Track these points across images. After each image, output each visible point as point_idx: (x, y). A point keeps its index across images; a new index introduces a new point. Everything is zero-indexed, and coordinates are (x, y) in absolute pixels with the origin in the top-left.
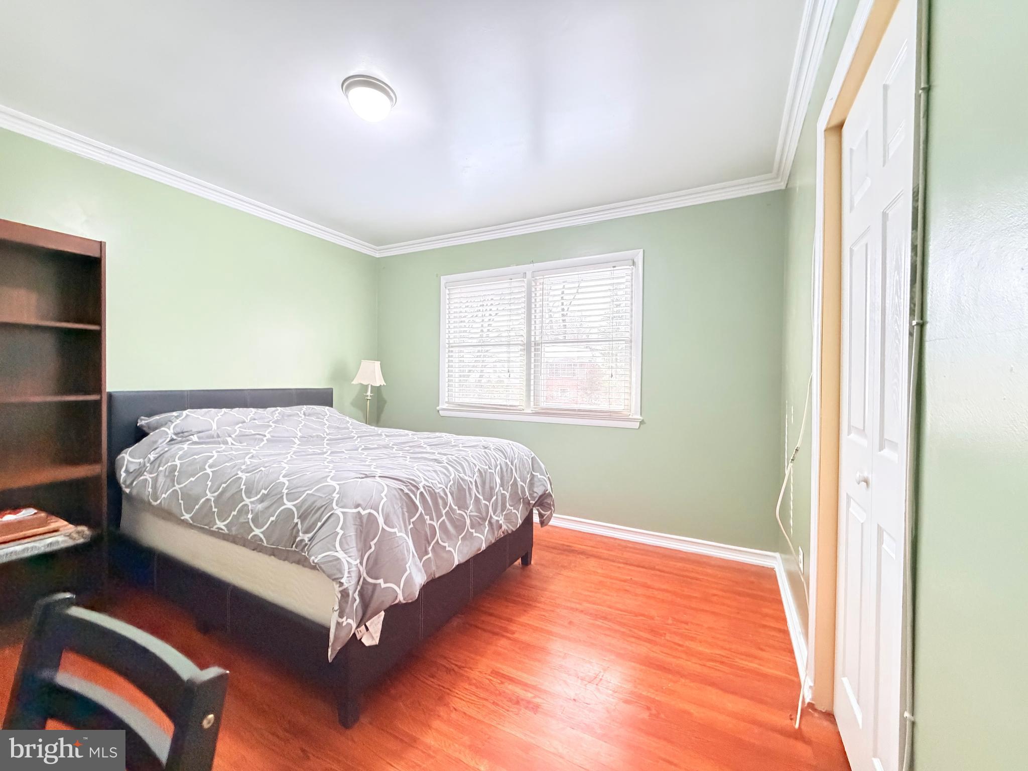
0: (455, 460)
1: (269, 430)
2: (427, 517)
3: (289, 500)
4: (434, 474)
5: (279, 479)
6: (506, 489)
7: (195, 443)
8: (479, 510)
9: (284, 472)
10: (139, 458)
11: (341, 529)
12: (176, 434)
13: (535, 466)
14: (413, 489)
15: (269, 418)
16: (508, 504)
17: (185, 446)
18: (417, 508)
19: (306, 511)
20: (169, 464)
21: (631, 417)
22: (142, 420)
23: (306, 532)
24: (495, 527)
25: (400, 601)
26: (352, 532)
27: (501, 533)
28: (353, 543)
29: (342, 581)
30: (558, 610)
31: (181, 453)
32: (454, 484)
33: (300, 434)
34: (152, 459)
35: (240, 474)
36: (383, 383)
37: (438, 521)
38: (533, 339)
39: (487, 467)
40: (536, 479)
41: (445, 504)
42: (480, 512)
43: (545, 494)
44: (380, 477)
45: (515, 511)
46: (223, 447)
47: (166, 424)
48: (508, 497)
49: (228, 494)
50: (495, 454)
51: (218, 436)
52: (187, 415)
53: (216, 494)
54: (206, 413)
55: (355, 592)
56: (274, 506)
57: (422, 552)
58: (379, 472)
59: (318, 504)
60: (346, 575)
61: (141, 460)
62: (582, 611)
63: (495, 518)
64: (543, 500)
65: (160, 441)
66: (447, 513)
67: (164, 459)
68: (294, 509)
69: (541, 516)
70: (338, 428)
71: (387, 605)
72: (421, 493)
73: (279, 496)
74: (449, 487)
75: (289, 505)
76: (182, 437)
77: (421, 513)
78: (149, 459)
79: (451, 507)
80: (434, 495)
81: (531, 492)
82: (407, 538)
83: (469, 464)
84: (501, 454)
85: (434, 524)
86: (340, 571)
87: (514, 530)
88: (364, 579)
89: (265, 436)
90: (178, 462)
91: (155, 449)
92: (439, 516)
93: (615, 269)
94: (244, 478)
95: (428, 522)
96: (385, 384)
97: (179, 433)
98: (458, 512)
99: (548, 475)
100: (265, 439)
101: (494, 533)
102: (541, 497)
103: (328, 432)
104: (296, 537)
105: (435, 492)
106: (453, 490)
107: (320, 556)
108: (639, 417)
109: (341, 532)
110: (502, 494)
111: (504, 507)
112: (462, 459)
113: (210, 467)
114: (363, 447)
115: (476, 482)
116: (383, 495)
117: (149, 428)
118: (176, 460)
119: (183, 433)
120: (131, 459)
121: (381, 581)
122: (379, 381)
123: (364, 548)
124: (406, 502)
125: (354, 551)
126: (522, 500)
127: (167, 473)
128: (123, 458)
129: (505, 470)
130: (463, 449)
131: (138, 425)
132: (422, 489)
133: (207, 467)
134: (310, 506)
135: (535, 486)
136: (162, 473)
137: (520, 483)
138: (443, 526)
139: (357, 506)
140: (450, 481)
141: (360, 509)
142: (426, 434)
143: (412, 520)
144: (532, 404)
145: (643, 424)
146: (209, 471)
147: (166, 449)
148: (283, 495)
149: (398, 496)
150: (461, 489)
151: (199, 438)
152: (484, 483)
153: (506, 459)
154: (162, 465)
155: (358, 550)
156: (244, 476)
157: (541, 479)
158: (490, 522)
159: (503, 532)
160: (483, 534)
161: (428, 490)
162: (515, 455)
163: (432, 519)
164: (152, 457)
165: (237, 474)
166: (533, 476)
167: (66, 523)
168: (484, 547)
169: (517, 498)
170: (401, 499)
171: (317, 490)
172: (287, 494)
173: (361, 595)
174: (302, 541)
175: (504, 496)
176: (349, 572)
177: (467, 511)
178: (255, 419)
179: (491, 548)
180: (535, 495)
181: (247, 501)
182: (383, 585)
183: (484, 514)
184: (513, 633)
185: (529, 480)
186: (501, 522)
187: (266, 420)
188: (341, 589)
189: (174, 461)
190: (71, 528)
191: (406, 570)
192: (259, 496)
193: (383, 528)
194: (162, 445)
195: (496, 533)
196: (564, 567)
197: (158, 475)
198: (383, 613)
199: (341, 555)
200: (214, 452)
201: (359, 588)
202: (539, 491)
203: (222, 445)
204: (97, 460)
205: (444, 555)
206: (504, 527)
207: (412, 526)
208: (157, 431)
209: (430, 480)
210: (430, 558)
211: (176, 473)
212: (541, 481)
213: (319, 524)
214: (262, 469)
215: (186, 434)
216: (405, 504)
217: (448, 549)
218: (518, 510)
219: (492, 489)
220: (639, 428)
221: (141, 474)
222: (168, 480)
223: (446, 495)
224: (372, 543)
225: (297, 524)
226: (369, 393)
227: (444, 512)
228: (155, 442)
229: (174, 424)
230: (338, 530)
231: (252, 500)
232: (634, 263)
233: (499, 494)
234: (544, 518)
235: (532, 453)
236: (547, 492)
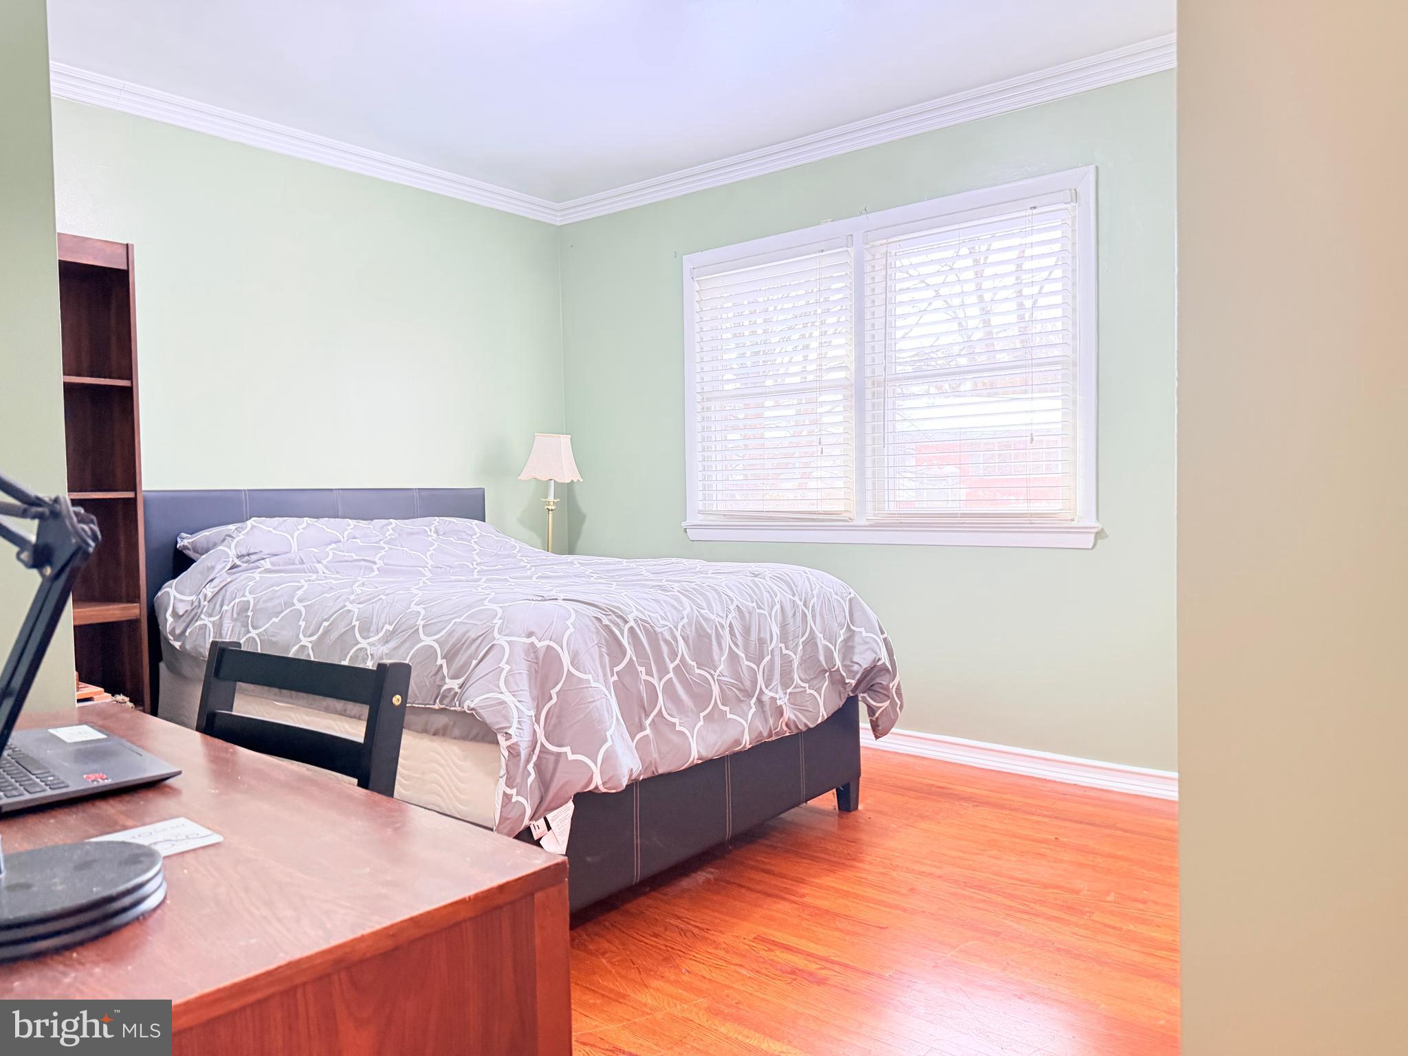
0: (694, 589)
1: (380, 555)
2: (642, 669)
3: (427, 635)
4: (655, 605)
5: (410, 608)
6: (791, 647)
7: (268, 571)
8: (737, 675)
9: (417, 599)
10: (191, 595)
11: (507, 663)
12: (239, 557)
13: (856, 615)
14: (618, 620)
15: (378, 536)
16: (796, 676)
17: (257, 575)
18: (623, 652)
19: (454, 645)
20: (237, 600)
21: (1074, 524)
22: (183, 538)
23: (455, 677)
24: (767, 707)
25: (597, 788)
26: (522, 668)
27: (785, 728)
28: (524, 683)
29: (509, 731)
30: (894, 874)
31: (251, 583)
32: (690, 624)
33: (430, 563)
34: (210, 595)
35: (349, 606)
36: (576, 477)
37: (660, 680)
38: (868, 373)
39: (754, 604)
40: (857, 639)
41: (673, 654)
42: (739, 679)
43: (872, 668)
44: (563, 600)
45: (812, 692)
46: (314, 576)
47: (224, 540)
48: (796, 664)
49: (334, 636)
50: (773, 585)
51: (302, 562)
52: (253, 527)
53: (314, 638)
54: (280, 524)
55: (528, 761)
56: (407, 645)
57: (634, 727)
58: (562, 596)
59: (473, 635)
60: (515, 725)
61: (193, 598)
62: (940, 877)
63: (769, 694)
64: (873, 679)
65: (218, 567)
66: (677, 669)
67: (228, 594)
68: (436, 646)
69: (871, 711)
70: (496, 555)
71: (578, 789)
72: (631, 629)
73: (415, 628)
74: (680, 627)
75: (428, 641)
76: (247, 562)
77: (631, 659)
78: (205, 596)
79: (683, 660)
80: (653, 636)
81: (848, 663)
82: (607, 693)
83: (720, 596)
84: (785, 587)
85: (655, 681)
86: (507, 718)
87: (812, 726)
88: (542, 745)
89: (375, 563)
90: (250, 598)
91: (212, 580)
92: (663, 671)
93: (1035, 211)
94: (356, 611)
95: (644, 677)
96: (581, 480)
97: (243, 556)
98: (698, 671)
99: (885, 635)
100: (375, 567)
101: (766, 721)
102: (867, 673)
103: (479, 561)
104: (440, 687)
105: (655, 631)
106: (689, 632)
107: (477, 700)
108: (1092, 522)
109: (507, 668)
110: (783, 656)
111: (786, 680)
112: (707, 588)
113: (300, 601)
114: (540, 574)
115: (731, 626)
116: (569, 622)
117: (195, 551)
118: (247, 594)
119: (249, 555)
120: (179, 596)
121: (567, 749)
122: (568, 473)
123: (541, 698)
124: (605, 639)
125: (526, 696)
126: (827, 674)
127: (235, 616)
128: (168, 593)
129: (790, 613)
130: (713, 575)
131: (178, 547)
132: (632, 623)
133: (295, 601)
134: (459, 640)
135: (856, 650)
136: (229, 614)
137: (821, 641)
138: (669, 688)
139: (530, 635)
140: (683, 618)
141: (533, 639)
142: (652, 561)
143: (616, 669)
144: (870, 506)
145: (1102, 538)
146: (299, 606)
147: (229, 580)
148: (418, 629)
149: (593, 629)
150: (702, 635)
151: (273, 564)
152: (747, 631)
153: (794, 595)
154: (226, 602)
155: (533, 699)
156: (355, 608)
157: (868, 640)
158: (759, 701)
159: (787, 725)
160: (744, 716)
161: (644, 627)
162: (812, 591)
163: (649, 673)
164: (209, 591)
165: (345, 606)
166: (851, 635)
167: (102, 689)
168: (746, 742)
169: (817, 670)
170: (598, 632)
171: (468, 617)
172: (424, 626)
173: (538, 767)
174: (450, 690)
175: (786, 661)
176: (519, 722)
177: (713, 673)
178: (355, 538)
179: (762, 749)
180: (856, 668)
181: (363, 643)
182: (571, 757)
183: (748, 684)
184: (803, 896)
185: (842, 638)
186: (779, 703)
187: (374, 540)
188: (509, 743)
189: (244, 595)
190: (107, 698)
191: (605, 741)
192: (381, 635)
193: (568, 671)
194: (222, 577)
195: (771, 721)
196: (922, 817)
197: (221, 617)
198: (570, 806)
199: (507, 697)
200: (302, 581)
201: (535, 758)
202: (863, 660)
203: (310, 574)
204: (133, 598)
205: (674, 738)
206: (789, 714)
207: (615, 678)
208: (211, 552)
209: (647, 613)
210: (647, 735)
211: (250, 613)
212: (868, 643)
213: (474, 662)
214: (383, 597)
215: (254, 557)
216: (603, 642)
217: (678, 728)
218: (818, 690)
219: (761, 642)
220: (1093, 548)
221: (196, 617)
222: (239, 624)
223: (676, 641)
224: (554, 692)
225: (441, 666)
226: (551, 498)
227: (671, 666)
228: (213, 568)
229: (235, 541)
230: (503, 664)
231: (371, 640)
232: (1076, 197)
233: (777, 653)
234: (877, 715)
235: (851, 590)
236: (880, 663)
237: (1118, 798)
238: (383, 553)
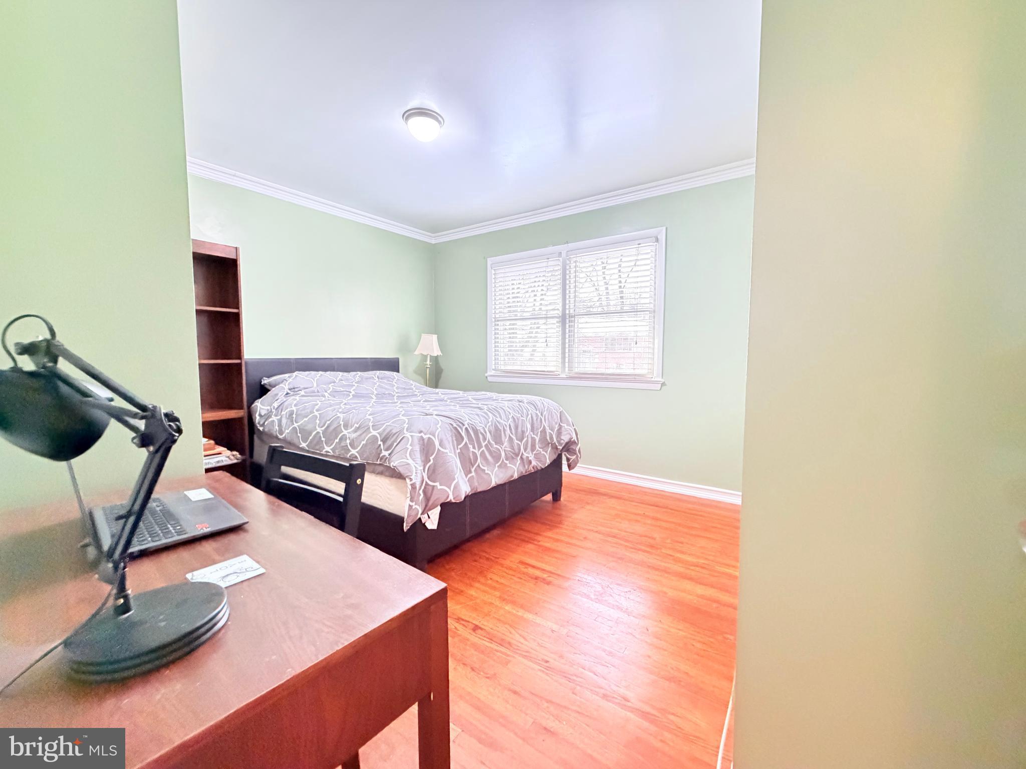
0: (494, 409)
1: (353, 389)
2: (471, 446)
3: (374, 430)
4: (476, 417)
5: (366, 417)
6: (536, 433)
7: (303, 396)
8: (512, 447)
9: (369, 413)
10: (267, 406)
11: (410, 445)
12: (290, 389)
13: (563, 418)
14: (461, 425)
15: (352, 379)
16: (537, 446)
17: (297, 398)
18: (463, 439)
19: (386, 435)
20: (288, 410)
21: (653, 379)
22: (264, 380)
23: (387, 450)
24: (525, 461)
25: (451, 500)
26: (417, 448)
27: (532, 469)
28: (418, 455)
29: (411, 477)
30: (577, 530)
31: (295, 402)
32: (492, 425)
33: (375, 392)
34: (276, 407)
35: (339, 415)
36: (440, 353)
37: (479, 450)
38: (567, 312)
39: (520, 415)
40: (563, 429)
41: (485, 439)
42: (514, 449)
43: (570, 441)
44: (436, 415)
45: (544, 453)
46: (324, 399)
47: (282, 382)
48: (537, 441)
49: (332, 428)
50: (528, 406)
51: (318, 392)
52: (296, 376)
53: (323, 428)
54: (308, 375)
55: (420, 489)
56: (364, 434)
57: (467, 472)
58: (435, 413)
59: (394, 431)
60: (414, 474)
61: (269, 408)
62: (597, 532)
63: (526, 455)
64: (569, 446)
65: (280, 394)
66: (486, 446)
67: (285, 406)
68: (378, 436)
69: (568, 460)
70: (404, 388)
71: (442, 501)
72: (466, 429)
73: (366, 428)
74: (487, 427)
75: (374, 433)
76: (293, 391)
77: (466, 442)
78: (274, 407)
79: (489, 442)
80: (476, 432)
81: (559, 439)
82: (456, 458)
83: (505, 412)
84: (533, 407)
85: (476, 451)
86: (411, 471)
87: (543, 467)
88: (426, 482)
89: (350, 392)
90: (294, 409)
91: (277, 400)
92: (480, 447)
93: (640, 246)
94: (342, 417)
95: (471, 449)
96: (442, 355)
97: (292, 389)
98: (495, 446)
99: (575, 427)
100: (351, 394)
101: (524, 466)
102: (567, 443)
103: (397, 391)
104: (380, 454)
105: (477, 429)
106: (492, 429)
107: (396, 463)
108: (660, 379)
109: (410, 448)
110: (532, 438)
111: (533, 448)
112: (500, 408)
113: (317, 410)
114: (424, 400)
115: (510, 425)
116: (438, 426)
117: (270, 385)
118: (293, 406)
119: (294, 388)
120: (262, 407)
121: (437, 484)
122: (437, 352)
123: (426, 461)
124: (455, 433)
125: (419, 461)
126: (550, 445)
127: (287, 416)
128: (257, 406)
129: (535, 418)
130: (502, 402)
131: (262, 383)
132: (466, 426)
133: (315, 411)
134: (388, 433)
135: (562, 434)
136: (285, 416)
137: (548, 431)
138: (483, 453)
139: (421, 432)
140: (489, 422)
141: (422, 434)
142: (474, 393)
143: (460, 447)
144: (567, 369)
145: (665, 387)
146: (316, 413)
147: (285, 400)
148: (369, 427)
149: (449, 429)
150: (497, 429)
151: (305, 392)
152: (517, 428)
153: (536, 411)
154: (283, 410)
155: (422, 461)
156: (341, 416)
157: (568, 429)
158: (521, 457)
159: (533, 468)
160: (515, 465)
161: (472, 427)
162: (544, 408)
163: (474, 448)
164: (276, 405)
165: (337, 415)
166: (560, 427)
167: (226, 449)
168: (516, 476)
169: (545, 443)
170: (451, 430)
171: (393, 423)
172: (373, 426)
173: (424, 492)
174: (384, 456)
175: (533, 440)
176: (416, 473)
177: (501, 446)
178: (342, 380)
179: (522, 478)
180: (562, 441)
181: (345, 432)
182: (439, 487)
183: (517, 451)
184: (539, 541)
185: (557, 429)
186: (530, 458)
187: (350, 382)
188: (411, 483)
189: (292, 407)
190: (228, 453)
191: (454, 479)
192: (353, 428)
193: (438, 449)
194: (281, 398)
195: (526, 467)
196: (588, 503)
197: (281, 418)
198: (439, 509)
199: (410, 461)
200: (318, 401)
201: (423, 488)
202: (565, 438)
203: (322, 398)
204: (241, 408)
205: (485, 476)
206: (534, 463)
207: (459, 451)
208: (277, 387)
209: (473, 420)
210: (473, 476)
211: (294, 416)
212: (567, 431)
213: (395, 444)
214: (354, 411)
215: (296, 390)
216: (454, 434)
217: (486, 472)
218: (546, 452)
219: (523, 432)
220: (660, 390)
221: (270, 417)
222: (289, 421)
223: (486, 433)
224: (431, 458)
225: (380, 445)
226: (428, 362)
227: (484, 444)
228: (277, 395)
229: (288, 383)
230: (408, 446)
231: (349, 431)
232: (657, 240)
233: (530, 437)
234: (570, 461)
235: (561, 408)
236: (572, 440)
237: (667, 494)
238: (354, 388)
